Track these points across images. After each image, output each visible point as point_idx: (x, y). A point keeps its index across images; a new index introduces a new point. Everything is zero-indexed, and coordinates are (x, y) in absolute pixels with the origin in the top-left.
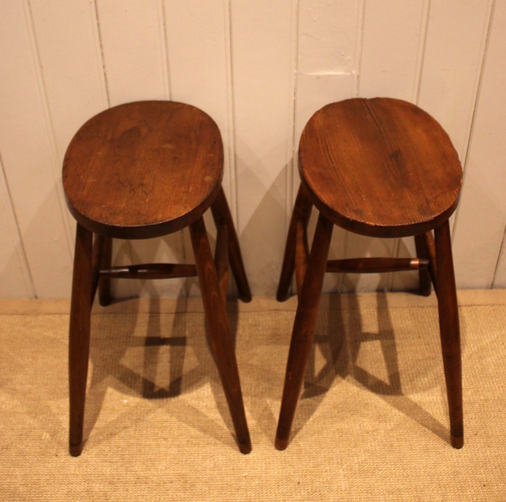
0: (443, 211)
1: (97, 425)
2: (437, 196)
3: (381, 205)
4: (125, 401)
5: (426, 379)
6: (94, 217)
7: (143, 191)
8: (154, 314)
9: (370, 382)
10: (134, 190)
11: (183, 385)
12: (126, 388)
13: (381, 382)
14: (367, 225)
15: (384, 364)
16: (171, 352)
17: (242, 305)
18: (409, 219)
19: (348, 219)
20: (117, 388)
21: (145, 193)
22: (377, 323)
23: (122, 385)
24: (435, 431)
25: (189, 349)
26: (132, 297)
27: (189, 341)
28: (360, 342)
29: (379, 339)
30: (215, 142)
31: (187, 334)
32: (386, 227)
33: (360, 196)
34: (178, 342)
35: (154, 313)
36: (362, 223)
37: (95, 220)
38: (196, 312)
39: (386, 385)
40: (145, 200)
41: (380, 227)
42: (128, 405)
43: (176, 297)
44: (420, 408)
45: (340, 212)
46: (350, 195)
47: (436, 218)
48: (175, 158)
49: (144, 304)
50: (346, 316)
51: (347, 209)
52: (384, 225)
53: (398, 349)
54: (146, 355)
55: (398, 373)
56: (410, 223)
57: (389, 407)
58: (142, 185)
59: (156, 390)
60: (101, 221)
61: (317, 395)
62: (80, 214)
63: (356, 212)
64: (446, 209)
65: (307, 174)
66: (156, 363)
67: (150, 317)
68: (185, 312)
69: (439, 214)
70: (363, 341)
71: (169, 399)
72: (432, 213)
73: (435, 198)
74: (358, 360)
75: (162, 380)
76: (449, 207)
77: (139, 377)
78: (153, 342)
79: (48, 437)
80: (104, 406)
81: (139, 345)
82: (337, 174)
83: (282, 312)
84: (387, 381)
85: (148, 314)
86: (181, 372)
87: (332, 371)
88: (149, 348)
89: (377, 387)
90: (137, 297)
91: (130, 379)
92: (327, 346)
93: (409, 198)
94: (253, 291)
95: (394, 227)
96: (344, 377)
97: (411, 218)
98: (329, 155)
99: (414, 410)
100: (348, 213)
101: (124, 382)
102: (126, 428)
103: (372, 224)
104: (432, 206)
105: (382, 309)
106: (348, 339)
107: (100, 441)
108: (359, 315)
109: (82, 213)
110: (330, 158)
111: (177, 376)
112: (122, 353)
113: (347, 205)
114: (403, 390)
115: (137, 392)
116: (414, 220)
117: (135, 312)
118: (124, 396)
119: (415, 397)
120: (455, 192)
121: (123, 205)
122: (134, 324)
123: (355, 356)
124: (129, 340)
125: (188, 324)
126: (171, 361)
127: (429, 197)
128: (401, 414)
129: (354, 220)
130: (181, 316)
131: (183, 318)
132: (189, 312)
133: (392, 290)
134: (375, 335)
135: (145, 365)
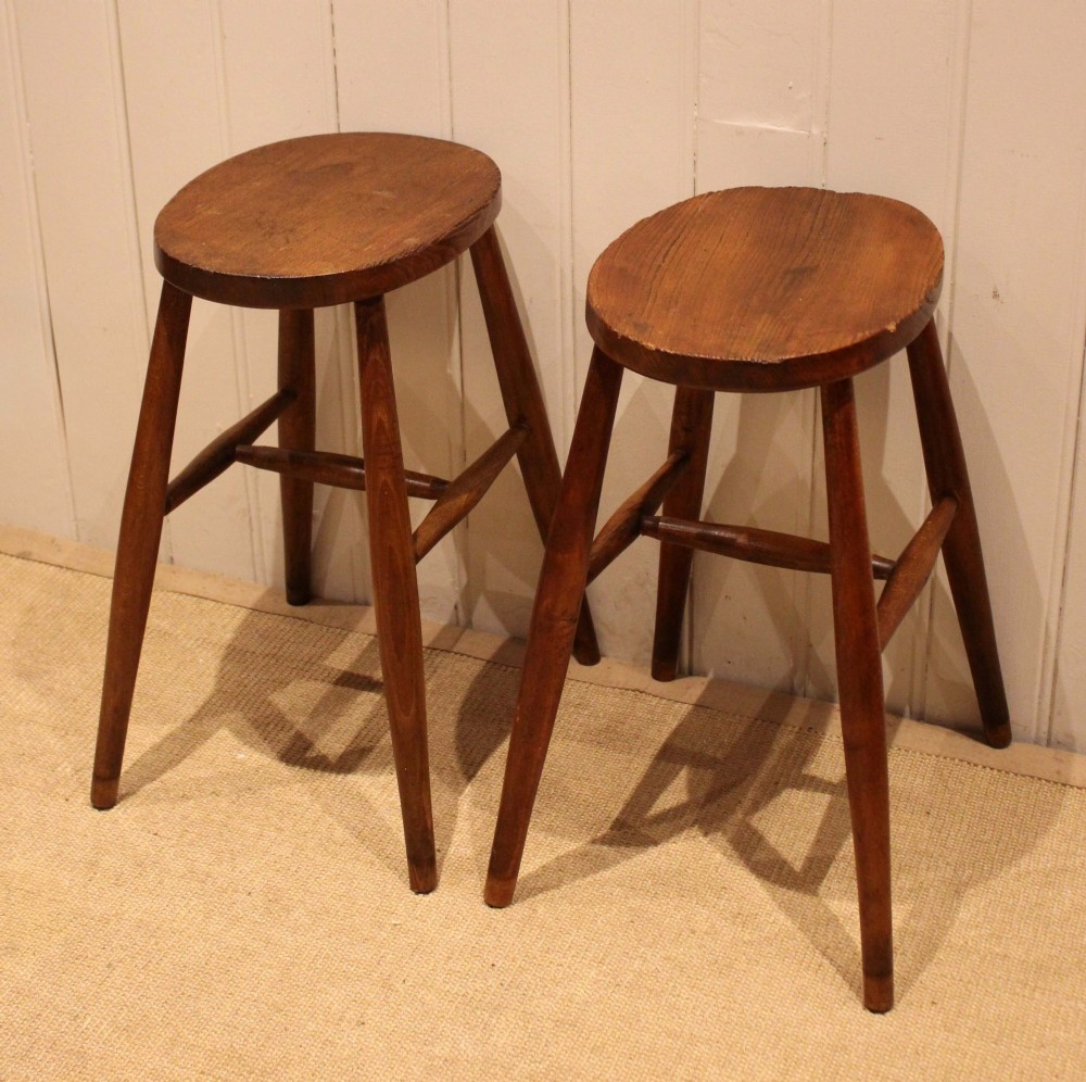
0: (805, 354)
1: (165, 776)
2: (819, 334)
3: (695, 326)
4: (241, 756)
9: (760, 856)
11: (367, 762)
12: (256, 737)
13: (785, 862)
15: (811, 837)
16: (378, 706)
17: (574, 668)
18: (728, 352)
19: (615, 333)
20: (239, 734)
23: (249, 730)
28: (786, 786)
29: (832, 793)
32: (675, 355)
36: (635, 342)
38: (469, 656)
39: (791, 870)
41: (665, 352)
42: (242, 763)
43: (443, 623)
46: (649, 304)
47: (786, 364)
50: (785, 738)
51: (624, 321)
52: (672, 352)
54: (325, 699)
57: (770, 906)
59: (310, 754)
61: (628, 845)
63: (637, 327)
66: (338, 715)
67: (371, 643)
68: (449, 652)
69: (796, 357)
70: (793, 787)
71: (326, 774)
72: (783, 353)
73: (811, 335)
74: (758, 815)
75: (332, 743)
77: (291, 728)
78: (354, 682)
79: (68, 770)
80: (197, 753)
81: (323, 681)
82: (655, 276)
83: (650, 698)
84: (798, 866)
85: (372, 639)
86: (378, 740)
87: (690, 817)
88: (339, 688)
89: (771, 869)
91: (272, 726)
92: (708, 776)
93: (759, 327)
96: (706, 834)
97: (732, 351)
98: (668, 251)
101: (258, 727)
102: (216, 793)
103: (652, 346)
106: (763, 774)
107: (157, 800)
108: (818, 745)
110: (666, 254)
111: (364, 743)
112: (283, 683)
113: (630, 315)
114: (822, 889)
115: (273, 749)
116: (736, 355)
117: (347, 628)
118: (245, 748)
119: (839, 905)
122: (334, 646)
123: (756, 806)
124: (309, 667)
125: (439, 671)
126: (369, 720)
128: (789, 922)
129: (623, 337)
130: (437, 655)
131: (439, 659)
132: (456, 653)
133: (921, 717)
134: (830, 783)
135: (315, 713)
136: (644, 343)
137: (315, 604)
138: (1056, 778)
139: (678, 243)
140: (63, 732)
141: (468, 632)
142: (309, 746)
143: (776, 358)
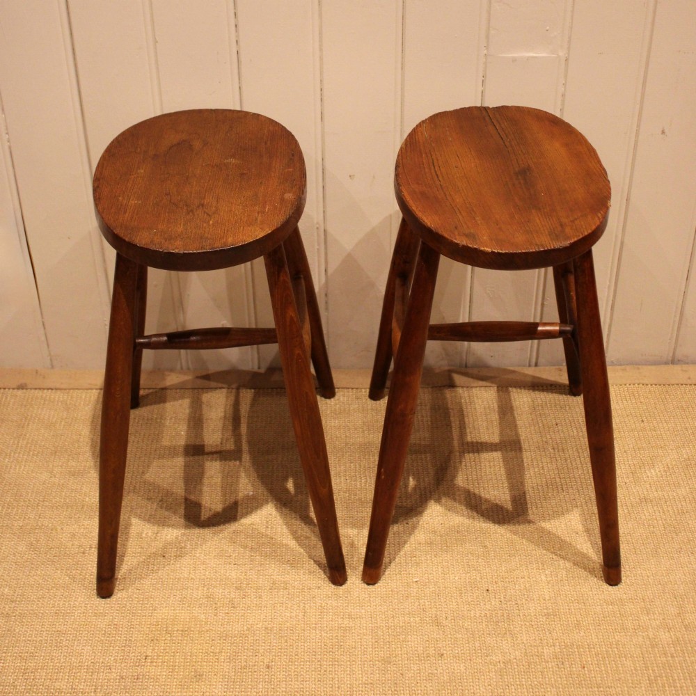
0: (581, 236)
2: (576, 219)
3: (500, 229)
6: (144, 243)
7: (205, 212)
10: (192, 211)
14: (481, 251)
18: (537, 245)
19: (457, 244)
21: (208, 214)
30: (293, 155)
32: (506, 253)
33: (475, 219)
36: (475, 249)
37: (145, 247)
40: (209, 222)
45: (446, 235)
46: (460, 217)
47: (573, 245)
48: (242, 174)
51: (456, 233)
52: (504, 252)
56: (537, 250)
58: (203, 205)
60: (152, 247)
62: (124, 241)
63: (467, 236)
64: (586, 234)
65: (405, 193)
69: (576, 239)
72: (568, 238)
73: (573, 221)
76: (590, 231)
82: (445, 193)
93: (538, 221)
95: (516, 253)
97: (538, 243)
98: (436, 172)
100: (457, 237)
103: (489, 250)
104: (568, 230)
109: (127, 240)
110: (437, 175)
113: (456, 228)
116: (542, 245)
120: (600, 215)
121: (180, 229)
127: (564, 220)
129: (463, 246)
136: (482, 248)
139: (436, 164)
143: (567, 243)
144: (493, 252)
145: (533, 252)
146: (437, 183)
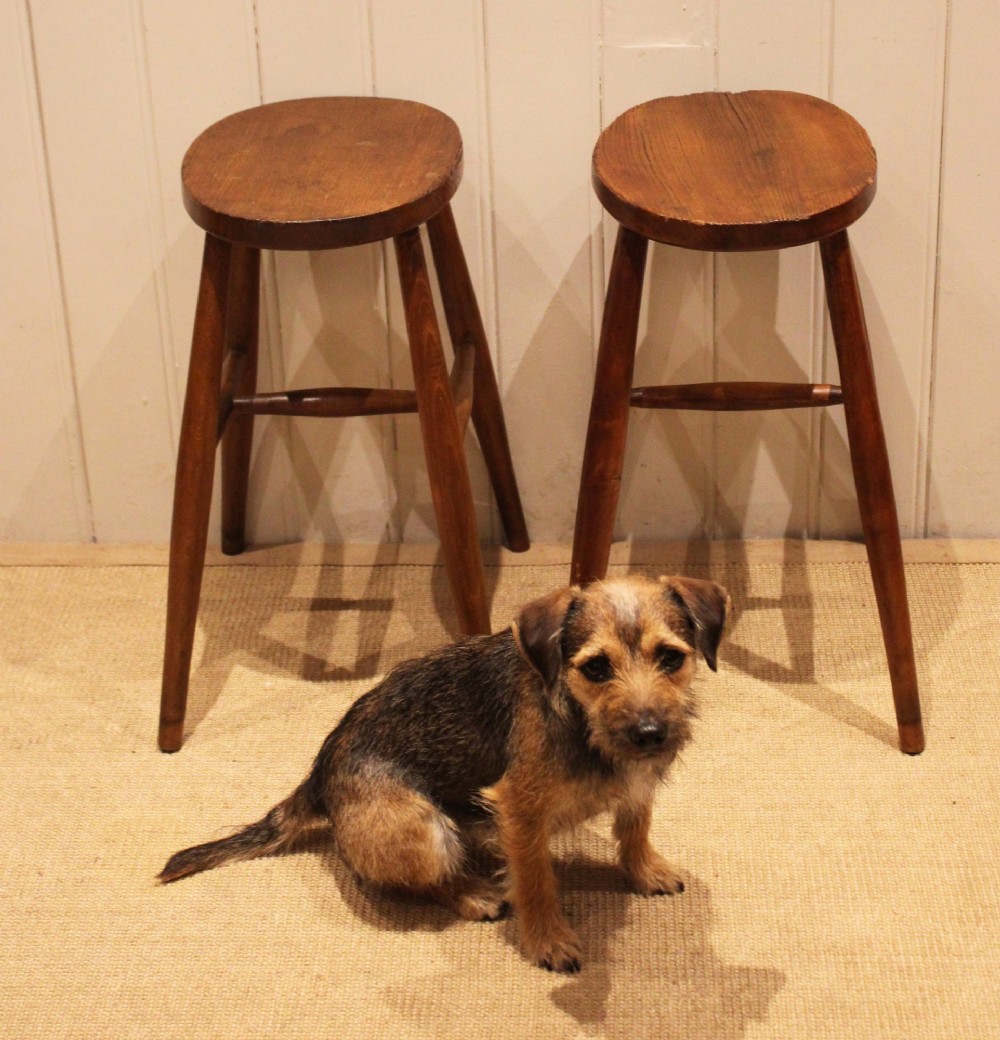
0: (824, 210)
1: (210, 714)
2: (821, 194)
3: (721, 203)
4: (268, 684)
5: (867, 664)
7: (321, 188)
8: (332, 567)
9: (754, 664)
10: (304, 188)
11: (381, 665)
12: (270, 666)
13: (776, 665)
14: (692, 224)
15: (785, 642)
16: (363, 620)
17: (508, 556)
18: (765, 217)
19: (663, 218)
20: (251, 666)
22: (780, 585)
23: (261, 662)
24: (870, 731)
25: (397, 616)
26: (287, 542)
27: (398, 605)
28: (741, 609)
29: (780, 607)
30: (449, 139)
31: (396, 594)
32: (724, 226)
33: (688, 194)
34: (377, 606)
35: (332, 564)
36: (685, 221)
38: (414, 565)
39: (785, 671)
41: (715, 225)
42: (272, 689)
43: (376, 542)
44: (849, 701)
45: (650, 210)
46: (671, 193)
47: (813, 217)
48: (377, 156)
49: (312, 551)
50: (718, 574)
51: (664, 207)
52: (721, 224)
53: (816, 621)
54: (311, 624)
55: (811, 654)
56: (766, 222)
57: (785, 699)
58: (318, 182)
59: (329, 669)
63: (676, 209)
64: (832, 206)
65: (600, 168)
66: (331, 634)
67: (322, 571)
68: (394, 565)
69: (817, 213)
70: (748, 608)
71: (353, 682)
72: (808, 210)
73: (817, 195)
74: (733, 635)
75: (343, 657)
77: (297, 653)
78: (326, 605)
79: (116, 728)
80: (225, 690)
81: (299, 610)
82: (655, 173)
84: (788, 664)
85: (320, 567)
86: (380, 646)
88: (317, 613)
89: (769, 672)
90: (298, 540)
91: (278, 655)
93: (771, 195)
94: (533, 529)
98: (646, 153)
99: (834, 705)
100: (663, 211)
101: (266, 658)
102: (265, 718)
104: (808, 204)
105: (794, 564)
107: (217, 735)
108: (746, 574)
110: (647, 156)
111: (370, 651)
112: (264, 620)
113: (663, 202)
114: (817, 677)
115: (292, 672)
117: (293, 564)
118: (267, 677)
119: (837, 687)
122: (290, 581)
124: (280, 601)
125: (397, 582)
126: (361, 632)
127: (806, 194)
128: (807, 707)
129: (671, 219)
130: (386, 570)
131: (390, 573)
132: (402, 565)
133: (817, 536)
134: (774, 601)
135: (309, 636)
136: (694, 221)
137: (252, 550)
138: (945, 560)
140: (90, 700)
141: (402, 546)
142: (322, 664)
143: (806, 216)
144: (707, 225)
145: (760, 225)
146: (647, 163)
